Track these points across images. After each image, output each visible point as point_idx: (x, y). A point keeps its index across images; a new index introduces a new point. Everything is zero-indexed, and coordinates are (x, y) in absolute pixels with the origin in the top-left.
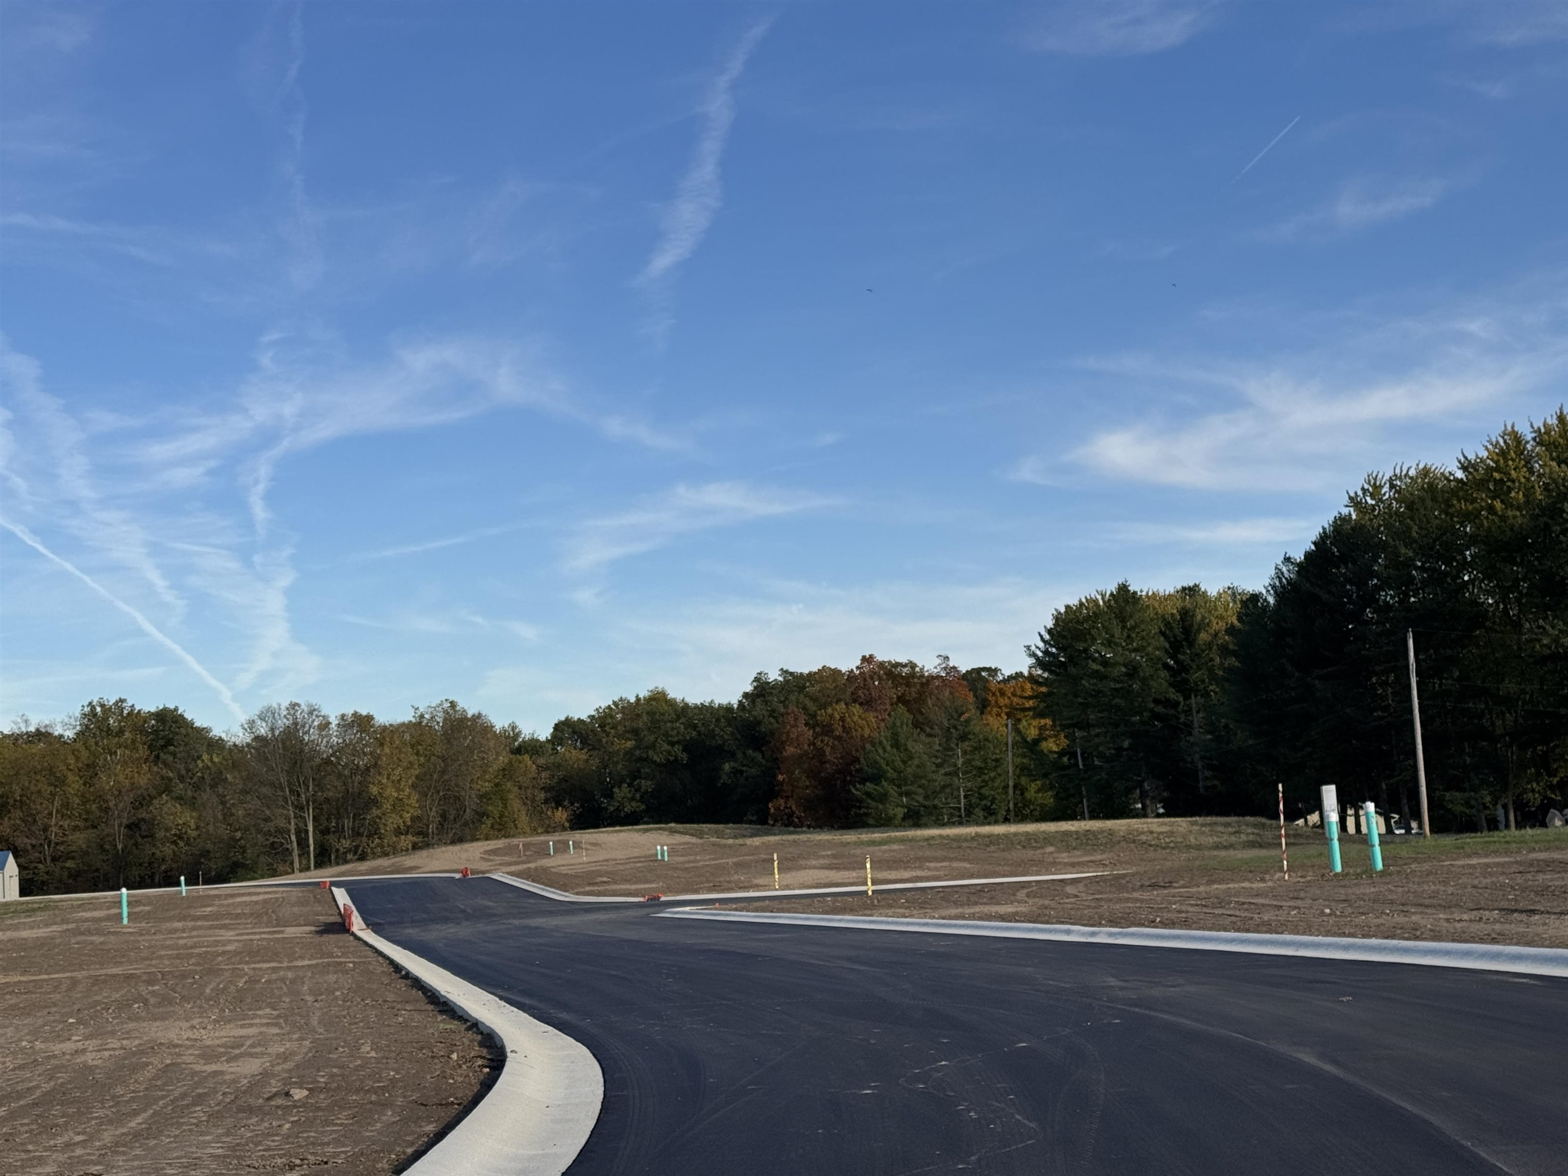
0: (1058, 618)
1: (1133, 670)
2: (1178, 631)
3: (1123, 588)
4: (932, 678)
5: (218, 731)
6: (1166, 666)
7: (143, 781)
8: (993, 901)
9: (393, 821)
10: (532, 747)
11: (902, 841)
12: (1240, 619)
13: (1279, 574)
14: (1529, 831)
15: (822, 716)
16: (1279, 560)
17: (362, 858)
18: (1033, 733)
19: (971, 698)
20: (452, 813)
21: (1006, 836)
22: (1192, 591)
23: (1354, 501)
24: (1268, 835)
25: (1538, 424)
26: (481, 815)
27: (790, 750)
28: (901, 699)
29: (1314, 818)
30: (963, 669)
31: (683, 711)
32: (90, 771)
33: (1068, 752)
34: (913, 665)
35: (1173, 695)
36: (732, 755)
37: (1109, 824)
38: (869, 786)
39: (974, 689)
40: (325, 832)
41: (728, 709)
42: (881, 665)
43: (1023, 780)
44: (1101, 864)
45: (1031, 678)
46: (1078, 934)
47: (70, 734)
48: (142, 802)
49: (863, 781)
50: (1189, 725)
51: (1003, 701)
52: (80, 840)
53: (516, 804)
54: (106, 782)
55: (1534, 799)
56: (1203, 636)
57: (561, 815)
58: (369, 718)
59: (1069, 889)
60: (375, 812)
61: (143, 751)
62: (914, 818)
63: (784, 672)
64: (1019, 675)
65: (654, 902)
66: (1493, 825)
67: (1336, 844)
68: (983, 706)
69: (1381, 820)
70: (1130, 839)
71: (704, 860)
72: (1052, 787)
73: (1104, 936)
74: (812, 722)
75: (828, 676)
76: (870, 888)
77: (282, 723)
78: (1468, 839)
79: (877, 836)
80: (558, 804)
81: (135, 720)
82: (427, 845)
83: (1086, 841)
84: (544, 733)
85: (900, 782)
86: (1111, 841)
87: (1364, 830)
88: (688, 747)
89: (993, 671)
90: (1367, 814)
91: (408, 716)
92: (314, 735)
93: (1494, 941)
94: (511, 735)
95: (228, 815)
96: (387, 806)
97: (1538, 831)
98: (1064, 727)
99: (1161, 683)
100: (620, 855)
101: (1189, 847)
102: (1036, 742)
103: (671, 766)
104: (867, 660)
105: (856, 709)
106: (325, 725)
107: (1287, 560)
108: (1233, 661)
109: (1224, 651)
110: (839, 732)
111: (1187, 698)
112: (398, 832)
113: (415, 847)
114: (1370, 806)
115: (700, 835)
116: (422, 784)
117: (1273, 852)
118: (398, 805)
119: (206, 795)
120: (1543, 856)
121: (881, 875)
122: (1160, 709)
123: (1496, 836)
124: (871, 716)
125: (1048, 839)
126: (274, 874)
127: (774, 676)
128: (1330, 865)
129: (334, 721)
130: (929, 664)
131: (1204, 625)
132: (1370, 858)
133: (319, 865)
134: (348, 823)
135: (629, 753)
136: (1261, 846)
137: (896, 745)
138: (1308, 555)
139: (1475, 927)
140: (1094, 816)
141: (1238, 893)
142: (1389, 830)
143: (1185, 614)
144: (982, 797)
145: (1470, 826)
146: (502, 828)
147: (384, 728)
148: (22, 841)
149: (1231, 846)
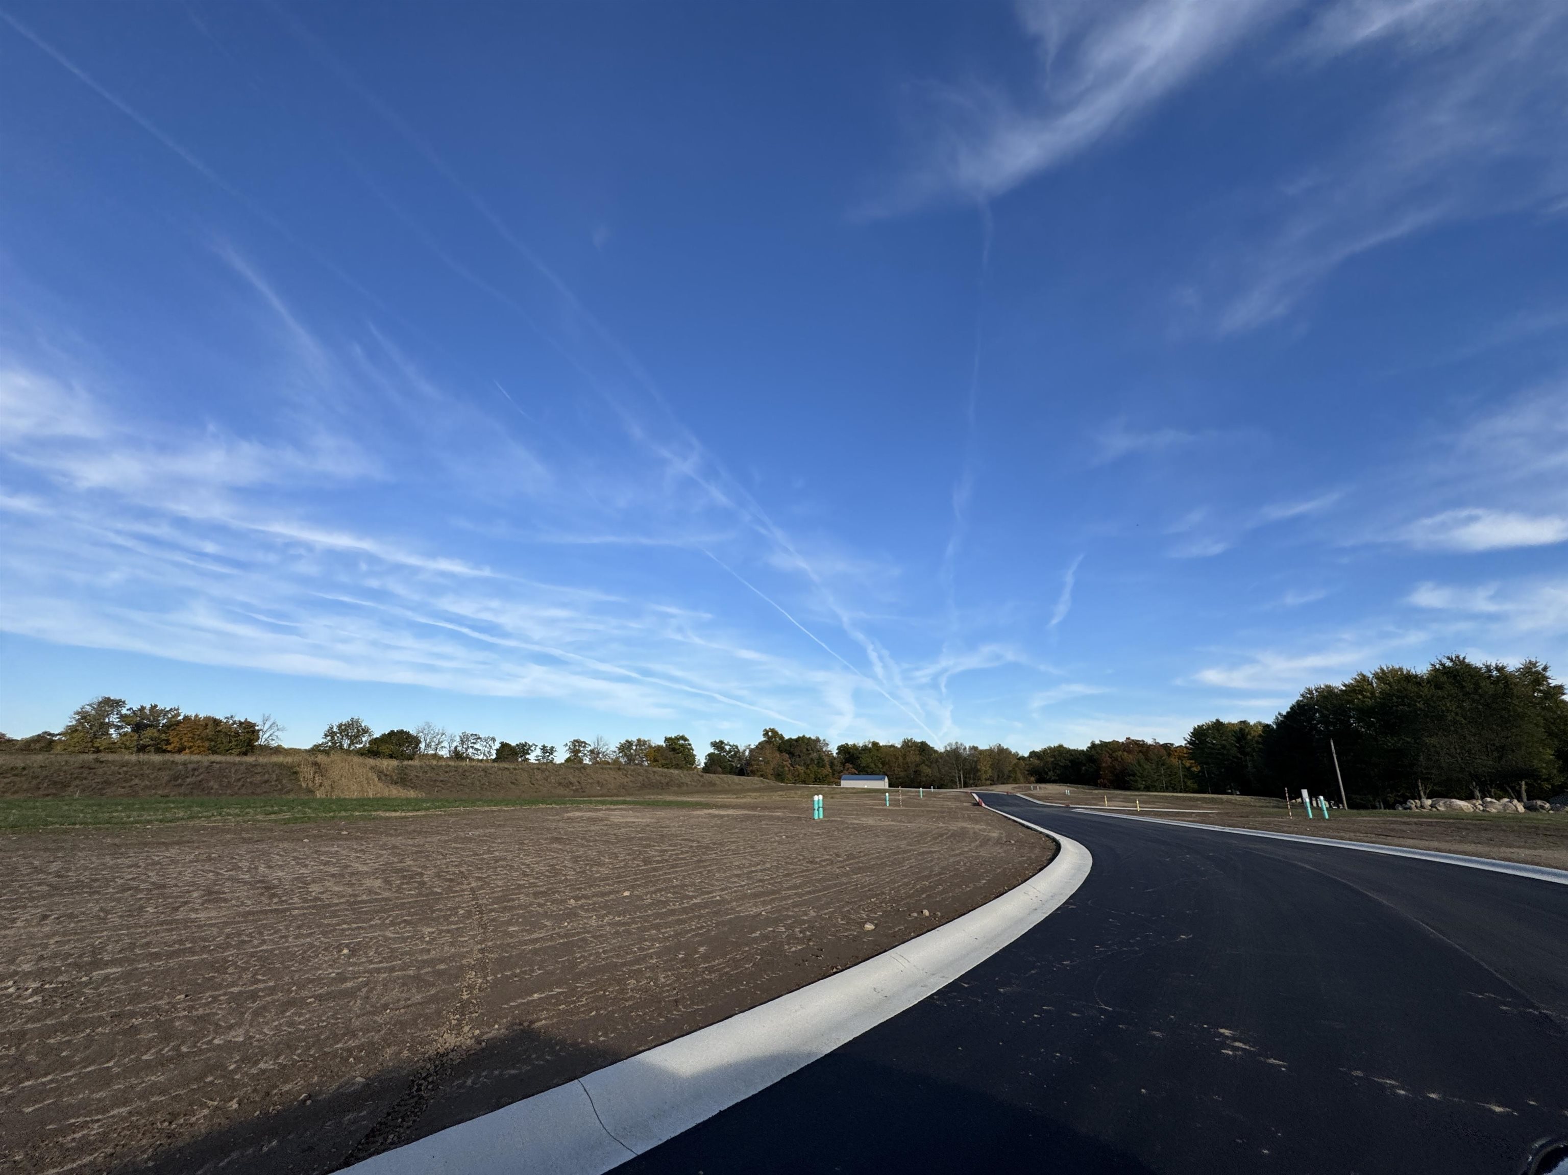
0: (1195, 729)
1: (1224, 747)
2: (1239, 735)
3: (1217, 720)
4: (1151, 745)
5: (936, 748)
6: (1236, 746)
7: (918, 760)
8: (1184, 816)
9: (984, 776)
10: (1023, 758)
11: (1146, 795)
12: (1263, 732)
13: (1277, 718)
14: (1388, 811)
15: (1114, 755)
16: (1277, 714)
17: (976, 786)
18: (1188, 765)
19: (1165, 752)
20: (1001, 776)
21: (1183, 797)
22: (1244, 722)
23: (1302, 695)
24: (1281, 804)
25: (1373, 672)
26: (1009, 777)
27: (1104, 765)
28: (1140, 751)
29: (1299, 800)
30: (1161, 743)
31: (1069, 751)
32: (904, 756)
33: (1202, 771)
34: (1143, 741)
35: (1239, 755)
36: (1085, 765)
37: (1220, 796)
38: (1131, 778)
39: (1165, 749)
40: (966, 778)
41: (1083, 751)
42: (1133, 740)
43: (1186, 780)
44: (1218, 809)
45: (1186, 747)
46: (1218, 828)
47: (899, 746)
48: (917, 766)
49: (1129, 775)
50: (1247, 766)
51: (1176, 754)
52: (902, 774)
53: (1019, 775)
54: (908, 760)
55: (1391, 800)
56: (1249, 737)
57: (1032, 779)
58: (977, 747)
59: (1211, 815)
60: (979, 773)
61: (917, 752)
62: (1148, 789)
63: (1101, 741)
64: (1181, 746)
65: (1068, 807)
66: (1374, 807)
67: (1309, 809)
68: (1169, 755)
69: (1327, 803)
70: (1229, 802)
71: (1081, 796)
72: (1196, 783)
73: (1227, 830)
74: (1111, 756)
75: (1115, 743)
76: (1139, 809)
77: (954, 747)
78: (1363, 812)
79: (1137, 793)
80: (1032, 775)
81: (915, 743)
82: (994, 784)
83: (1212, 801)
84: (1026, 755)
85: (1142, 777)
86: (1221, 802)
87: (1320, 805)
88: (1071, 761)
89: (1172, 745)
90: (1320, 800)
91: (987, 747)
92: (962, 751)
93: (1372, 843)
94: (1016, 754)
95: (939, 771)
96: (983, 772)
97: (1392, 811)
98: (1199, 764)
99: (1234, 751)
100: (1054, 792)
101: (1251, 806)
102: (1190, 768)
103: (1065, 767)
104: (1128, 739)
105: (1125, 753)
106: (965, 749)
107: (1279, 714)
108: (1260, 746)
109: (1258, 742)
110: (1120, 760)
111: (1245, 757)
112: (986, 780)
113: (991, 784)
114: (1322, 798)
115: (1078, 788)
116: (992, 766)
117: (1285, 810)
118: (986, 772)
119: (934, 765)
120: (1394, 819)
121: (1142, 805)
122: (1235, 760)
123: (1374, 811)
124: (1130, 756)
125: (1198, 799)
126: (952, 788)
127: (1097, 742)
128: (1307, 815)
129: (968, 748)
130: (1150, 741)
131: (1249, 733)
132: (1323, 815)
133: (965, 786)
134: (972, 776)
135: (1053, 762)
136: (1279, 808)
137: (1140, 765)
138: (1288, 713)
139: (1365, 839)
140: (1213, 793)
141: (1273, 821)
142: (1330, 806)
143: (1241, 729)
144: (1171, 784)
145: (1365, 807)
146: (1015, 781)
147: (981, 750)
148: (888, 773)
149: (1267, 807)
